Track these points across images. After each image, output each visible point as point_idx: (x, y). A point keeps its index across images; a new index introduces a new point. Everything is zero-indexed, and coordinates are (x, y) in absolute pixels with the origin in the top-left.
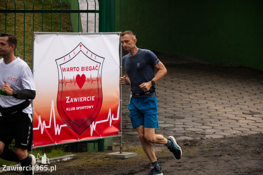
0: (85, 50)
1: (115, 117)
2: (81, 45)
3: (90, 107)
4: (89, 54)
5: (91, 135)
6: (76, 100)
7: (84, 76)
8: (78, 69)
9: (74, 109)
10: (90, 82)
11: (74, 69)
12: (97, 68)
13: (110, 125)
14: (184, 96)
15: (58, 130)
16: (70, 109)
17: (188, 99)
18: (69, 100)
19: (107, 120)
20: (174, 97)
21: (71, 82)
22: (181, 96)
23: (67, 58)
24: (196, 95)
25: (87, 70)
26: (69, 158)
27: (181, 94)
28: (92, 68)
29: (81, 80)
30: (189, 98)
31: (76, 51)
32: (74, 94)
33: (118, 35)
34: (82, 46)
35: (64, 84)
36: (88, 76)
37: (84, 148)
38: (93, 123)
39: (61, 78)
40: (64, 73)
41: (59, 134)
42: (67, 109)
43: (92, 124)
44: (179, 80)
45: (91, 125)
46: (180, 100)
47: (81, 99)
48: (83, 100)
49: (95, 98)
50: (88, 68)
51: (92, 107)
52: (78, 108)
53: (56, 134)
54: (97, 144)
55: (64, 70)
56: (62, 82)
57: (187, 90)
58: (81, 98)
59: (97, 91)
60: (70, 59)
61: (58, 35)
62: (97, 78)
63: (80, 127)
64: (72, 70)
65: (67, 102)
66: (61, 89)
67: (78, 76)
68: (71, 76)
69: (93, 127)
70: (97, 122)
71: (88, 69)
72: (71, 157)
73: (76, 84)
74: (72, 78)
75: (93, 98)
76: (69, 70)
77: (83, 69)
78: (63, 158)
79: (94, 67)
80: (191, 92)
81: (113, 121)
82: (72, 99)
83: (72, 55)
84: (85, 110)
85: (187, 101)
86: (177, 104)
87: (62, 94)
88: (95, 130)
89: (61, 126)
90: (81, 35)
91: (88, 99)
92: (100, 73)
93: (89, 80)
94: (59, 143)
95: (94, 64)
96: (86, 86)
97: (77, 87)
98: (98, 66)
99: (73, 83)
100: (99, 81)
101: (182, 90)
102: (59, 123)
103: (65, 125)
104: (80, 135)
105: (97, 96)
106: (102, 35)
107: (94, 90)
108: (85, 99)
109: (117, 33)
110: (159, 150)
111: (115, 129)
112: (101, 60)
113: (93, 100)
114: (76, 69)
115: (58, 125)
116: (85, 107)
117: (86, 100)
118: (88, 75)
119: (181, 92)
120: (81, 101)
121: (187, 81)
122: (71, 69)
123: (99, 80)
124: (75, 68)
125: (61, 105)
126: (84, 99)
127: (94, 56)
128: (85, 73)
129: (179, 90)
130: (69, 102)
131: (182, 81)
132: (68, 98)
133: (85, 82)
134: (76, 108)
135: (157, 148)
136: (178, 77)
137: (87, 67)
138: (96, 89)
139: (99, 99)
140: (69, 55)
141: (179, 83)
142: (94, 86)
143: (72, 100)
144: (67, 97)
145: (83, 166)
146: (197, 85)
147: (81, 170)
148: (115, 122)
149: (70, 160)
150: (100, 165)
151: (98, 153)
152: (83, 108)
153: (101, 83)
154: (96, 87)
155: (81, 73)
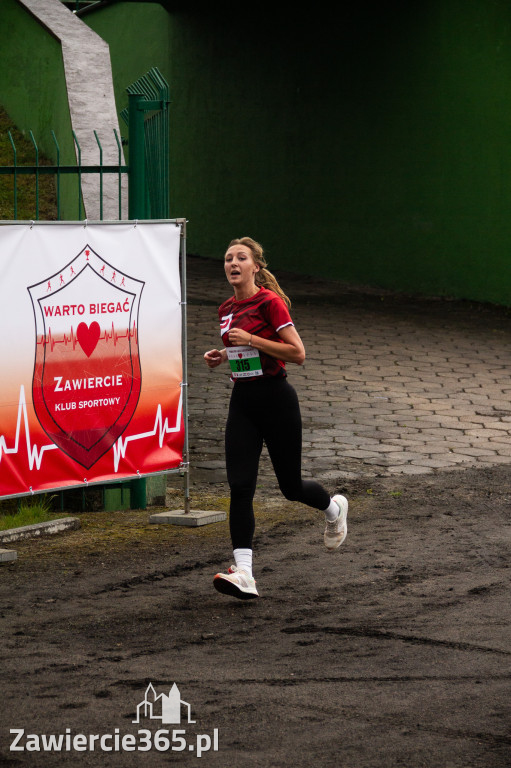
0: (97, 264)
1: (172, 424)
2: (87, 250)
3: (112, 401)
4: (108, 273)
5: (116, 469)
6: (77, 384)
7: (95, 325)
8: (81, 310)
9: (73, 406)
10: (111, 341)
11: (71, 309)
12: (127, 307)
13: (161, 446)
14: (332, 373)
15: (35, 458)
16: (64, 407)
17: (342, 381)
18: (62, 385)
19: (153, 433)
20: (306, 377)
21: (65, 340)
22: (323, 372)
23: (56, 283)
24: (359, 370)
25: (103, 312)
26: (63, 527)
27: (325, 368)
28: (115, 306)
29: (88, 336)
30: (344, 378)
32: (73, 370)
33: (177, 225)
34: (91, 252)
35: (48, 346)
37: (96, 503)
38: (120, 439)
39: (41, 332)
40: (48, 319)
41: (38, 468)
42: (57, 407)
43: (116, 442)
44: (316, 335)
45: (114, 446)
46: (321, 383)
47: (90, 383)
48: (94, 384)
49: (123, 380)
50: (106, 307)
51: (115, 402)
52: (83, 404)
53: (31, 468)
54: (127, 492)
55: (49, 311)
56: (44, 342)
57: (338, 357)
58: (90, 379)
59: (127, 362)
60: (63, 285)
61: (34, 227)
62: (129, 331)
63: (88, 450)
64: (67, 311)
65: (58, 389)
66: (40, 360)
67: (82, 326)
68: (67, 325)
69: (120, 450)
70: (129, 439)
71: (106, 310)
72: (66, 523)
73: (78, 346)
74: (67, 331)
75: (118, 380)
76: (59, 313)
77: (93, 309)
78: (47, 527)
79: (119, 304)
80: (349, 363)
81: (167, 435)
82: (68, 382)
83: (67, 275)
84: (101, 409)
85: (340, 385)
86: (314, 394)
87: (43, 371)
88: (123, 456)
89: (44, 448)
90: (87, 228)
91: (108, 382)
92: (134, 317)
93: (107, 336)
94: (38, 491)
95: (121, 298)
96: (102, 350)
97: (79, 354)
98: (129, 301)
99: (71, 344)
100: (133, 339)
101: (324, 358)
102: (38, 440)
103: (53, 447)
104: (88, 469)
105: (129, 375)
106: (138, 227)
107: (121, 361)
108: (99, 381)
109: (174, 220)
110: (277, 505)
111: (170, 455)
112: (135, 287)
113: (118, 384)
114: (76, 309)
115: (35, 446)
116: (101, 400)
117: (103, 383)
119: (322, 364)
120: (90, 387)
122: (66, 309)
123: (132, 335)
124: (74, 306)
125: (42, 396)
126: (97, 382)
127: (119, 277)
128: (98, 318)
129: (317, 360)
130: (61, 389)
131: (325, 336)
132: (59, 379)
133: (100, 342)
134: (77, 405)
135: (272, 499)
136: (315, 329)
137: (102, 304)
138: (124, 358)
139: (132, 380)
140: (59, 275)
141: (316, 343)
142: (122, 350)
143: (68, 386)
144: (56, 379)
145: (98, 544)
146: (360, 347)
147: (92, 555)
148: (171, 439)
149: (65, 530)
150: (137, 543)
151: (131, 513)
152: (95, 403)
153: (137, 343)
154: (126, 352)
155: (88, 320)
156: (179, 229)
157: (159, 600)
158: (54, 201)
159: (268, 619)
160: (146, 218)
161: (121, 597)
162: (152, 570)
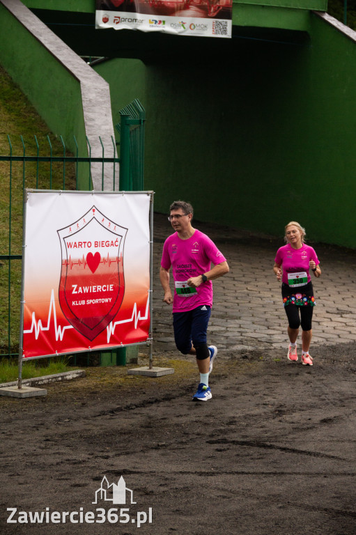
0: (99, 217)
1: (143, 315)
2: (94, 209)
3: (106, 300)
4: (106, 223)
5: (108, 341)
6: (86, 290)
7: (98, 255)
8: (89, 245)
9: (83, 302)
10: (106, 264)
11: (83, 244)
12: (117, 244)
13: (136, 328)
14: (240, 285)
15: (59, 334)
16: (78, 303)
17: (246, 291)
18: (77, 290)
19: (131, 320)
20: (224, 288)
21: (79, 263)
22: (234, 285)
23: (74, 229)
24: (256, 284)
25: (102, 246)
26: (75, 376)
27: (235, 283)
28: (110, 243)
29: (93, 260)
30: (247, 289)
31: (88, 218)
32: (84, 281)
33: (148, 194)
34: (96, 210)
35: (69, 266)
36: (103, 255)
37: (95, 361)
38: (111, 323)
39: (65, 258)
40: (69, 249)
41: (61, 340)
42: (73, 303)
43: (109, 325)
45: (108, 327)
46: (233, 291)
47: (94, 289)
48: (96, 290)
49: (113, 288)
50: (104, 243)
51: (109, 300)
52: (89, 302)
53: (57, 339)
54: (115, 355)
55: (70, 245)
56: (66, 264)
57: (244, 276)
58: (93, 287)
59: (116, 277)
60: (79, 229)
61: (62, 194)
62: (118, 258)
63: (92, 329)
65: (74, 292)
66: (64, 274)
67: (90, 255)
68: (80, 254)
69: (111, 330)
70: (116, 323)
71: (104, 245)
72: (77, 373)
73: (87, 266)
74: (81, 258)
75: (111, 288)
76: (76, 246)
77: (96, 244)
78: (66, 376)
79: (112, 242)
80: (249, 280)
81: (139, 322)
82: (80, 288)
83: (81, 224)
84: (100, 305)
85: (244, 293)
86: (229, 298)
87: (66, 281)
88: (113, 334)
89: (65, 328)
90: (94, 195)
91: (105, 288)
92: (121, 250)
93: (105, 261)
94: (61, 354)
95: (113, 238)
96: (101, 269)
97: (87, 271)
98: (119, 240)
99: (82, 265)
100: (120, 263)
101: (235, 276)
102: (62, 323)
103: (71, 327)
104: (91, 341)
105: (117, 285)
106: (125, 195)
107: (113, 276)
108: (99, 288)
109: (146, 192)
111: (142, 334)
112: (122, 232)
113: (111, 290)
114: (86, 244)
115: (60, 326)
116: (100, 300)
117: (101, 289)
118: (104, 253)
119: (234, 280)
120: (93, 291)
121: (242, 264)
122: (80, 244)
123: (119, 261)
124: (85, 243)
125: (65, 297)
127: (113, 225)
128: (99, 250)
130: (76, 292)
132: (75, 286)
133: (100, 264)
134: (86, 302)
137: (102, 242)
138: (115, 274)
139: (119, 288)
140: (76, 224)
142: (113, 269)
143: (80, 291)
144: (73, 286)
145: (96, 386)
146: (257, 270)
147: (93, 393)
148: (142, 323)
149: (77, 378)
150: (120, 386)
151: (117, 368)
152: (97, 301)
153: (123, 265)
154: (116, 271)
155: (93, 251)
156: (149, 197)
157: (133, 421)
158: (74, 178)
159: (198, 434)
160: (130, 190)
161: (109, 419)
162: (129, 403)
